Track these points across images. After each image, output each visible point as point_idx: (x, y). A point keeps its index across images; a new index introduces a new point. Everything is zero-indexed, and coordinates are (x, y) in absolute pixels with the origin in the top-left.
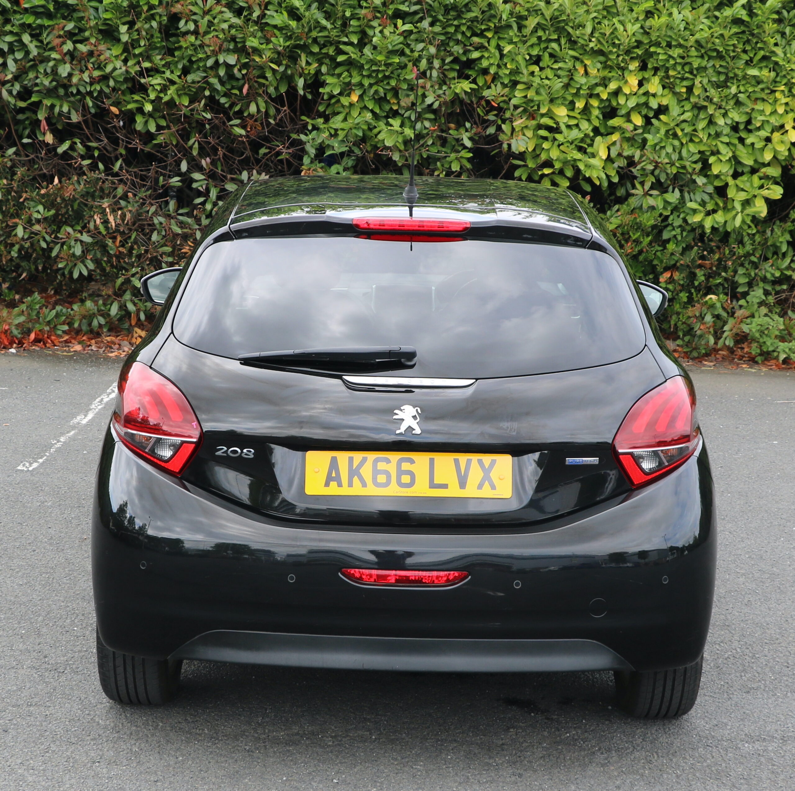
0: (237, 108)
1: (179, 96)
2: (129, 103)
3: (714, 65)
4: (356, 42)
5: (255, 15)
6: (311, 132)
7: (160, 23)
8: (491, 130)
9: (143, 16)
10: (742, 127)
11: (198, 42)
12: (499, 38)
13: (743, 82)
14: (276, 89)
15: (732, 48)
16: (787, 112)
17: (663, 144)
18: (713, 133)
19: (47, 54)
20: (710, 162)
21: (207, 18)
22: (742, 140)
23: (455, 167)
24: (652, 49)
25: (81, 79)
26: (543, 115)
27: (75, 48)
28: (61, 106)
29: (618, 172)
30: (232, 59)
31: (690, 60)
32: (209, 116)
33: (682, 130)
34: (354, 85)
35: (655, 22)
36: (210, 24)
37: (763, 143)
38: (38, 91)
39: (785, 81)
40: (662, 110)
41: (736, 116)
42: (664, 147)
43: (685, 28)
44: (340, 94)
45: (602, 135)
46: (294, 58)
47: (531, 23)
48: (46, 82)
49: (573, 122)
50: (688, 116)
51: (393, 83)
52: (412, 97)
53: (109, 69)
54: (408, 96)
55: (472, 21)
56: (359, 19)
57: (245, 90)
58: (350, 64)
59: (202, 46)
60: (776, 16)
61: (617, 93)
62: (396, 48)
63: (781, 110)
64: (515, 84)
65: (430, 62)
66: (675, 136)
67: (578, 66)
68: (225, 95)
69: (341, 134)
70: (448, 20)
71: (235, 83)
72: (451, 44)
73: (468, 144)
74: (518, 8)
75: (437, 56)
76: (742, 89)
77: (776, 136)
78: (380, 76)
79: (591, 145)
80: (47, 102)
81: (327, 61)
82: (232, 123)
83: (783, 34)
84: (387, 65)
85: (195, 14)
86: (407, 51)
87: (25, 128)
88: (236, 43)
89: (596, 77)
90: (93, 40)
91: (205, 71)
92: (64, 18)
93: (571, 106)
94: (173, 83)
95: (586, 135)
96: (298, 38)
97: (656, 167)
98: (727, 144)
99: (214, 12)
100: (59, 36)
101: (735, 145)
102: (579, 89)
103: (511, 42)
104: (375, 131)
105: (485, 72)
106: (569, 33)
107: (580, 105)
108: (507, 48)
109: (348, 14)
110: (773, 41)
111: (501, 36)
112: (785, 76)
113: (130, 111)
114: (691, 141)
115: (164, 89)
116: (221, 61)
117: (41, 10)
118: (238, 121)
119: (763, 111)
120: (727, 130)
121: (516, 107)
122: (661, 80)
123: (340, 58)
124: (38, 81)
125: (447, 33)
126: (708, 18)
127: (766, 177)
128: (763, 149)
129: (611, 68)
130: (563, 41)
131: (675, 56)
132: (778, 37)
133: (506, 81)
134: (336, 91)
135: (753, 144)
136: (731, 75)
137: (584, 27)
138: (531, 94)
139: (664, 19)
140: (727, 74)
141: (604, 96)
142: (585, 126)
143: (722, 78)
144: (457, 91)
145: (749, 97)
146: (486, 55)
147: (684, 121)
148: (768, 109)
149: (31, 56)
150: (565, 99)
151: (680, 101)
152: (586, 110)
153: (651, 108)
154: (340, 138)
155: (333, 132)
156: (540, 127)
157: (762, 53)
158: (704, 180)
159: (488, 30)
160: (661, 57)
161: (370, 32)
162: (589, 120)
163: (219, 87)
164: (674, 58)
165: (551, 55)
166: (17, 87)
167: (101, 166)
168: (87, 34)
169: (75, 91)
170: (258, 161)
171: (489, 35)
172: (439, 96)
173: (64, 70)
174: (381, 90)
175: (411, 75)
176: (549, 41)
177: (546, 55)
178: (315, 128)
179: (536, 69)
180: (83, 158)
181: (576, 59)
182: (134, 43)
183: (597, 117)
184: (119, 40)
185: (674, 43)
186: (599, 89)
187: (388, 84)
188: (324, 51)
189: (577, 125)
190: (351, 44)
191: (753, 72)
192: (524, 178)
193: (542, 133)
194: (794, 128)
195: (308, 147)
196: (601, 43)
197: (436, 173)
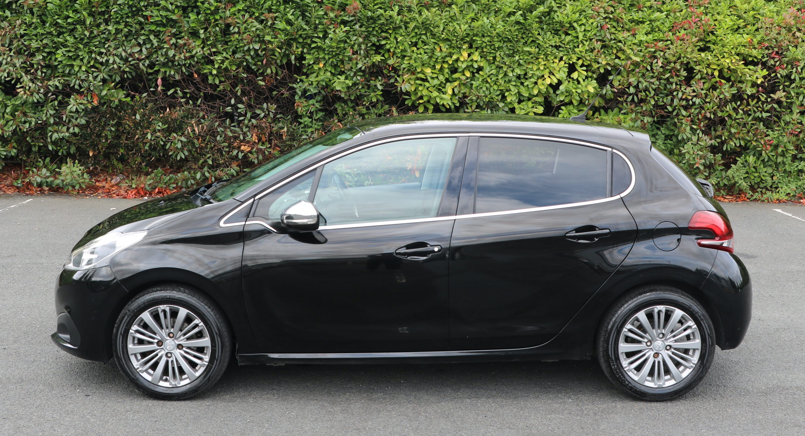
0: (261, 71)
1: (231, 65)
2: (205, 69)
3: (506, 46)
4: (321, 36)
5: (269, 24)
6: (298, 83)
7: (220, 28)
8: (392, 81)
9: (212, 24)
10: (522, 77)
11: (240, 38)
12: (396, 33)
13: (522, 54)
14: (281, 61)
15: (516, 36)
16: (545, 69)
17: (481, 86)
18: (507, 80)
19: (162, 45)
20: (506, 95)
21: (245, 25)
22: (522, 84)
23: (374, 100)
24: (474, 38)
25: (180, 58)
26: (419, 73)
27: (177, 42)
28: (170, 72)
29: (459, 101)
30: (257, 46)
31: (494, 43)
32: (245, 76)
33: (491, 79)
34: (321, 59)
35: (475, 24)
36: (246, 29)
37: (533, 85)
38: (158, 64)
39: (543, 53)
40: (480, 69)
41: (518, 71)
42: (481, 88)
43: (491, 27)
44: (314, 63)
45: (450, 82)
46: (290, 45)
47: (412, 25)
48: (162, 59)
49: (435, 76)
50: (494, 72)
51: (341, 57)
52: (351, 64)
53: (194, 53)
54: (349, 63)
55: (381, 25)
56: (323, 24)
57: (264, 62)
58: (318, 48)
59: (242, 40)
60: (537, 20)
61: (457, 60)
62: (342, 39)
63: (542, 68)
64: (404, 57)
65: (359, 46)
66: (487, 82)
67: (436, 47)
68: (255, 65)
70: (369, 24)
71: (259, 58)
72: (371, 37)
73: (380, 88)
74: (405, 18)
75: (363, 43)
76: (521, 57)
77: (540, 81)
78: (334, 54)
79: (444, 88)
80: (163, 70)
81: (307, 46)
82: (258, 79)
83: (542, 29)
84: (337, 48)
85: (239, 23)
86: (348, 41)
87: (153, 83)
88: (260, 38)
89: (446, 52)
90: (186, 38)
91: (244, 53)
92: (172, 27)
93: (434, 67)
94: (227, 59)
95: (442, 82)
96: (292, 35)
97: (478, 98)
98: (515, 86)
99: (248, 22)
100: (169, 36)
101: (519, 86)
102: (437, 59)
103: (401, 35)
104: (333, 81)
105: (389, 51)
106: (431, 30)
107: (438, 67)
108: (400, 39)
109: (317, 22)
110: (537, 33)
112: (543, 50)
113: (206, 73)
114: (495, 84)
115: (223, 62)
116: (251, 47)
117: (160, 22)
118: (261, 78)
119: (533, 68)
120: (514, 79)
121: (404, 68)
122: (480, 53)
123: (313, 45)
124: (158, 59)
125: (369, 31)
126: (503, 21)
127: (535, 102)
128: (533, 88)
129: (454, 48)
130: (428, 34)
132: (540, 30)
133: (399, 55)
134: (311, 62)
135: (528, 85)
136: (516, 50)
137: (439, 27)
138: (412, 62)
139: (480, 22)
140: (513, 50)
141: (451, 62)
142: (441, 78)
143: (511, 52)
144: (374, 61)
145: (525, 61)
146: (389, 42)
147: (492, 74)
148: (535, 68)
149: (154, 46)
150: (430, 64)
151: (489, 64)
152: (441, 69)
153: (474, 68)
154: (314, 86)
155: (310, 83)
156: (418, 79)
157: (531, 39)
158: (503, 104)
159: (390, 29)
160: (479, 42)
161: (329, 31)
162: (443, 75)
163: (250, 61)
164: (485, 42)
165: (423, 42)
166: (147, 62)
167: (191, 102)
168: (183, 34)
169: (177, 64)
170: (272, 98)
171: (390, 32)
172: (365, 63)
173: (171, 53)
174: (334, 60)
175: (349, 52)
176: (421, 34)
177: (420, 42)
178: (301, 81)
179: (415, 49)
180: (182, 98)
181: (435, 43)
182: (207, 39)
183: (447, 73)
184: (200, 37)
185: (485, 35)
186: (448, 59)
187: (338, 57)
188: (305, 41)
189: (437, 77)
190: (319, 37)
191: (527, 49)
192: (410, 105)
193: (419, 82)
194: (549, 77)
195: (297, 91)
196: (448, 35)
197: (364, 103)
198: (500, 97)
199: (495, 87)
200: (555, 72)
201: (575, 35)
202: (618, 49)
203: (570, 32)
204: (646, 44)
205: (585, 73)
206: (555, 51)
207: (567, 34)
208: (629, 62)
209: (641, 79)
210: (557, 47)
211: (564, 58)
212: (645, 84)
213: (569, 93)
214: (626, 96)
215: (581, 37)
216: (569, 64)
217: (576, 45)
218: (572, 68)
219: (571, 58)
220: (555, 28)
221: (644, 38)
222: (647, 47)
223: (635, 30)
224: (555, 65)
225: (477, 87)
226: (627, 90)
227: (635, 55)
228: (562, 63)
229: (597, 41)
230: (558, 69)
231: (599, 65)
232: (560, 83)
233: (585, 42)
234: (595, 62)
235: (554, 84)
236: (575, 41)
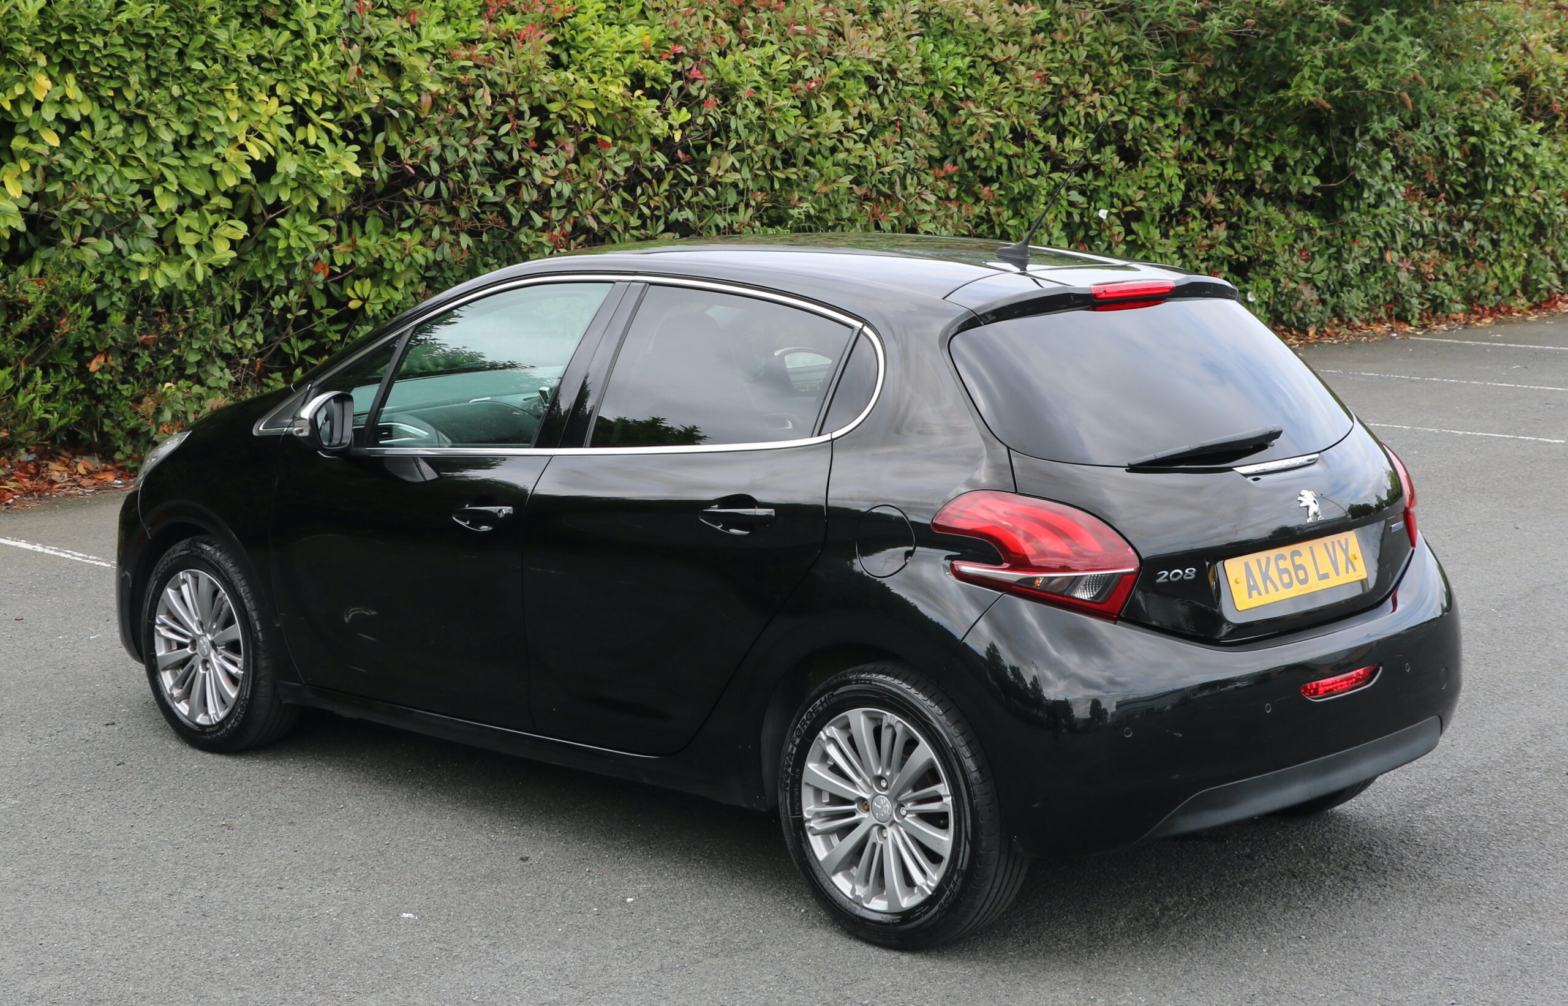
3: (142, 57)
10: (185, 143)
13: (185, 80)
15: (163, 32)
16: (239, 120)
17: (90, 173)
18: (153, 153)
20: (155, 194)
22: (186, 161)
24: (65, 36)
31: (113, 50)
33: (113, 150)
39: (234, 77)
40: (79, 123)
41: (179, 127)
42: (93, 177)
45: (8, 163)
50: (117, 130)
61: (21, 99)
63: (234, 117)
66: (104, 157)
76: (185, 90)
98: (170, 167)
101: (179, 169)
110: (214, 21)
112: (234, 70)
114: (126, 164)
119: (217, 118)
120: (169, 148)
122: (78, 79)
127: (218, 210)
129: (9, 64)
131: (101, 45)
135: (209, 164)
136: (166, 70)
140: (157, 68)
141: (7, 106)
143: (154, 74)
147: (114, 137)
148: (221, 116)
151: (103, 109)
153: (69, 121)
157: (203, 39)
160: (82, 48)
164: (98, 49)
185: (92, 27)
191: (195, 65)
194: (250, 140)
198: (141, 201)
199: (127, 173)
200: (261, 128)
201: (294, 27)
203: (281, 20)
204: (444, 51)
205: (333, 128)
206: (255, 70)
207: (274, 25)
208: (425, 98)
209: (449, 140)
210: (258, 60)
211: (280, 89)
213: (303, 182)
214: (422, 184)
215: (312, 36)
216: (293, 104)
217: (301, 53)
218: (301, 117)
219: (296, 88)
220: (243, 11)
221: (439, 35)
222: (451, 59)
223: (413, 13)
224: (260, 108)
225: (80, 174)
226: (425, 167)
227: (431, 78)
228: (276, 101)
229: (349, 42)
230: (266, 119)
231: (363, 106)
232: (276, 157)
233: (322, 46)
234: (348, 98)
235: (265, 160)
236: (298, 43)
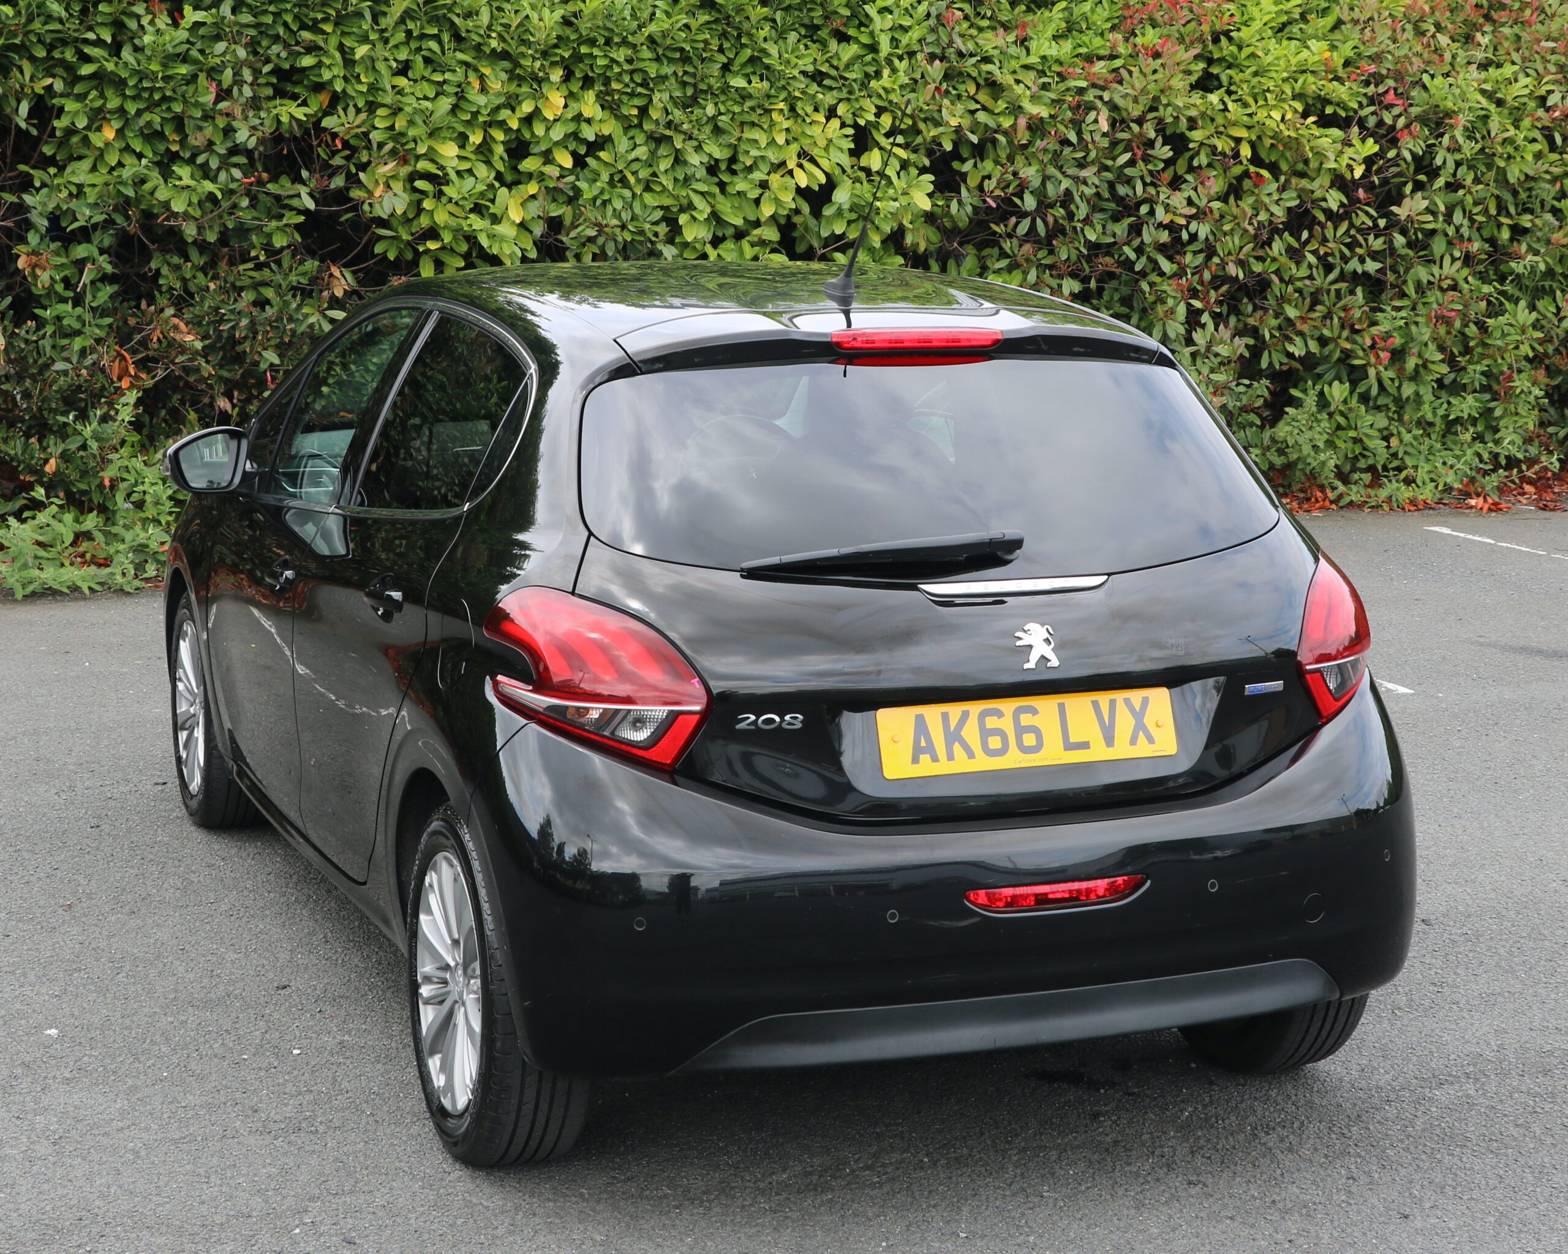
3: (675, 73)
4: (108, 40)
6: (38, 190)
8: (338, 182)
10: (723, 166)
12: (343, 33)
13: (723, 98)
15: (702, 45)
16: (788, 142)
17: (606, 197)
18: (681, 177)
20: (681, 222)
22: (723, 188)
23: (279, 241)
24: (584, 50)
26: (420, 157)
29: (536, 243)
31: (641, 65)
33: (634, 173)
34: (110, 112)
35: (585, 6)
37: (759, 191)
39: (783, 95)
40: (602, 143)
41: (715, 150)
42: (609, 201)
43: (631, 15)
44: (88, 128)
45: (507, 185)
46: (4, 68)
47: (395, 7)
49: (465, 166)
50: (641, 152)
51: (178, 108)
52: (208, 131)
54: (200, 129)
55: (300, 6)
56: (110, 2)
58: (103, 78)
61: (528, 120)
62: (179, 50)
63: (781, 139)
64: (372, 107)
65: (237, 72)
66: (624, 181)
67: (472, 77)
69: (91, 196)
70: (261, 4)
72: (265, 43)
73: (309, 204)
75: (247, 63)
76: (723, 109)
77: (775, 179)
78: (157, 97)
79: (496, 203)
81: (60, 71)
83: (774, 23)
84: (167, 79)
86: (195, 55)
89: (499, 95)
93: (462, 140)
95: (487, 186)
96: (12, 34)
97: (599, 232)
98: (702, 194)
101: (713, 195)
102: (475, 114)
103: (364, 39)
104: (147, 186)
105: (318, 88)
106: (453, 24)
107: (476, 138)
108: (359, 51)
110: (763, 34)
111: (347, 30)
112: (784, 88)
114: (648, 188)
119: (756, 141)
120: (701, 173)
121: (381, 145)
122: (597, 96)
123: (86, 70)
125: (261, 24)
127: (762, 243)
128: (758, 201)
129: (521, 80)
130: (446, 37)
131: (621, 59)
133: (361, 103)
134: (81, 124)
135: (741, 193)
136: (704, 87)
137: (477, 14)
138: (400, 124)
139: (599, 2)
140: (695, 86)
141: (514, 125)
142: (482, 171)
143: (690, 92)
144: (283, 119)
145: (732, 120)
146: (325, 61)
147: (637, 160)
148: (763, 139)
150: (452, 129)
151: (627, 129)
152: (485, 147)
153: (584, 141)
154: (89, 200)
155: (74, 191)
156: (416, 175)
157: (747, 52)
158: (672, 250)
159: (325, 20)
160: (598, 62)
161: (133, 24)
162: (488, 163)
164: (618, 63)
165: (427, 61)
171: (328, 28)
172: (254, 128)
174: (156, 120)
175: (205, 94)
176: (423, 36)
177: (419, 59)
178: (45, 183)
179: (405, 82)
181: (467, 64)
183: (501, 158)
185: (616, 40)
186: (505, 114)
187: (169, 109)
188: (56, 54)
189: (470, 171)
190: (99, 43)
191: (738, 82)
192: (391, 256)
193: (420, 184)
194: (800, 166)
195: (35, 217)
196: (504, 40)
197: (253, 254)
198: (662, 229)
199: (648, 198)
200: (815, 152)
201: (865, 39)
202: (982, 82)
203: (851, 32)
204: (1056, 68)
205: (902, 153)
206: (814, 88)
207: (843, 38)
208: (1022, 122)
209: (1052, 170)
210: (817, 77)
211: (841, 110)
212: (1066, 184)
213: (864, 214)
214: (1013, 220)
215: (885, 47)
216: (856, 126)
217: (871, 70)
218: (862, 140)
219: (861, 108)
220: (806, 21)
221: (1053, 50)
222: (1062, 77)
223: (1024, 25)
224: (816, 131)
225: (595, 199)
226: (1017, 201)
227: (1034, 98)
228: (835, 123)
229: (932, 57)
230: (822, 143)
231: (941, 129)
232: (830, 185)
233: (896, 61)
234: (925, 120)
235: (817, 188)
236: (869, 58)
